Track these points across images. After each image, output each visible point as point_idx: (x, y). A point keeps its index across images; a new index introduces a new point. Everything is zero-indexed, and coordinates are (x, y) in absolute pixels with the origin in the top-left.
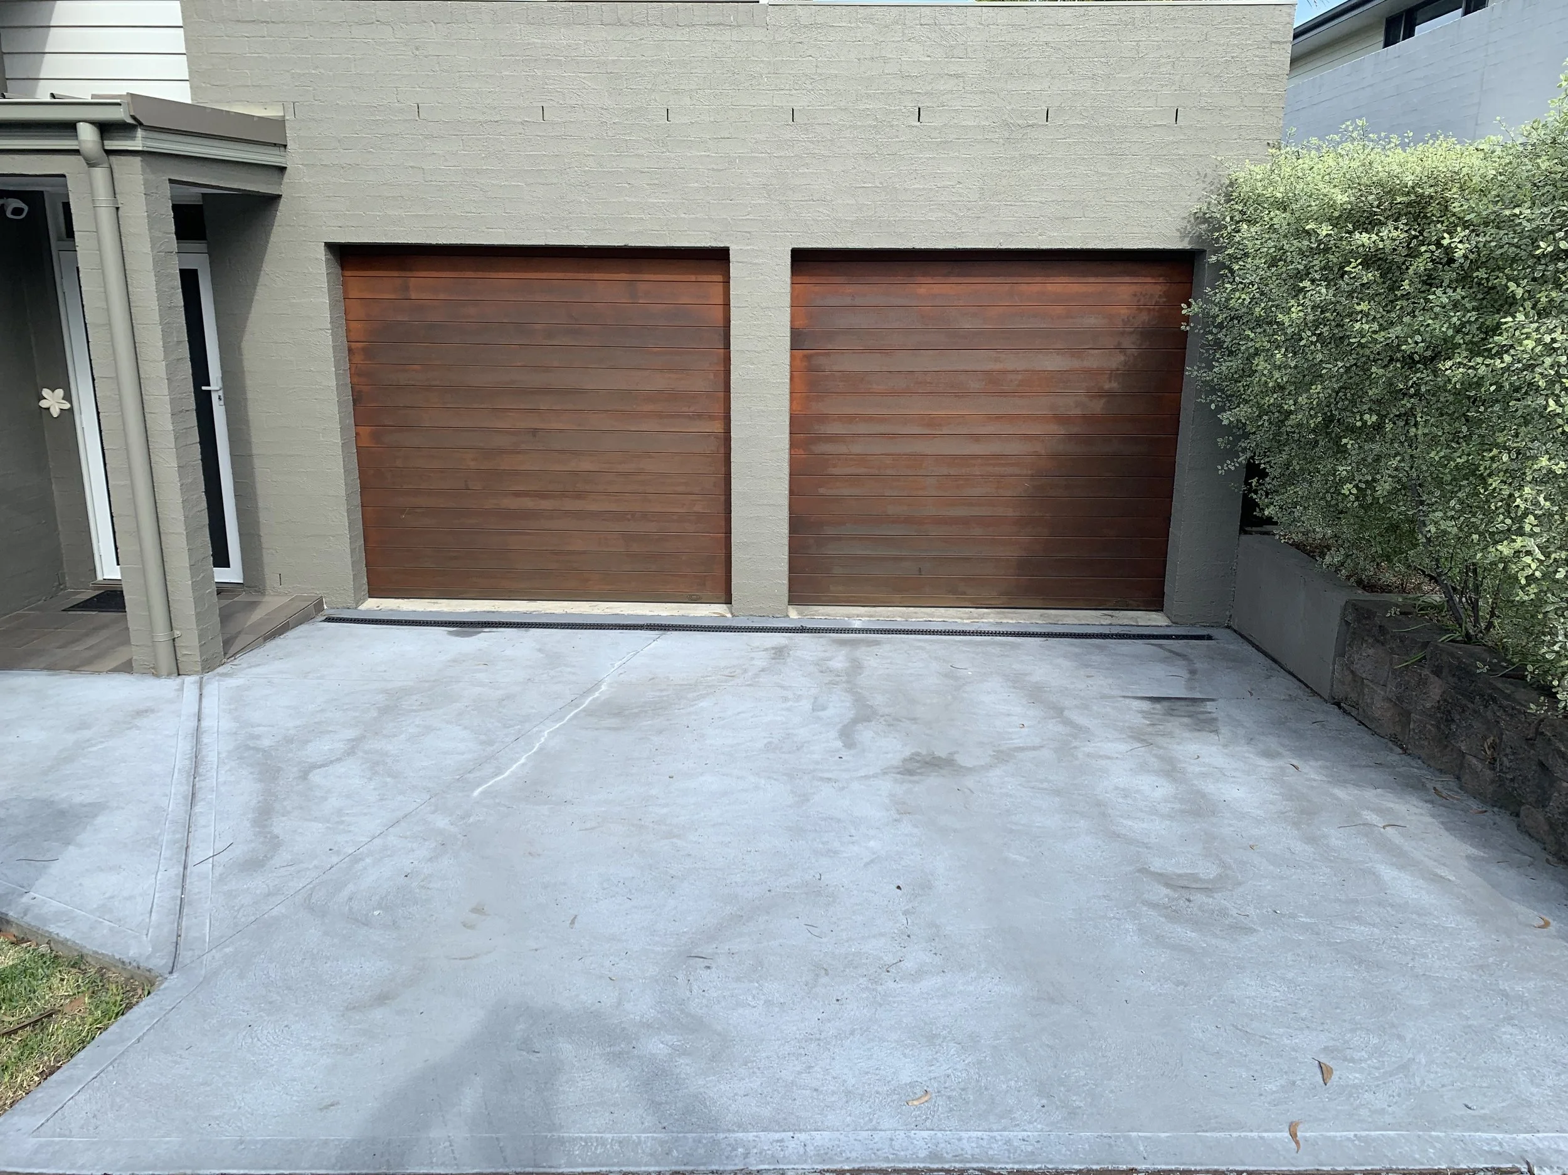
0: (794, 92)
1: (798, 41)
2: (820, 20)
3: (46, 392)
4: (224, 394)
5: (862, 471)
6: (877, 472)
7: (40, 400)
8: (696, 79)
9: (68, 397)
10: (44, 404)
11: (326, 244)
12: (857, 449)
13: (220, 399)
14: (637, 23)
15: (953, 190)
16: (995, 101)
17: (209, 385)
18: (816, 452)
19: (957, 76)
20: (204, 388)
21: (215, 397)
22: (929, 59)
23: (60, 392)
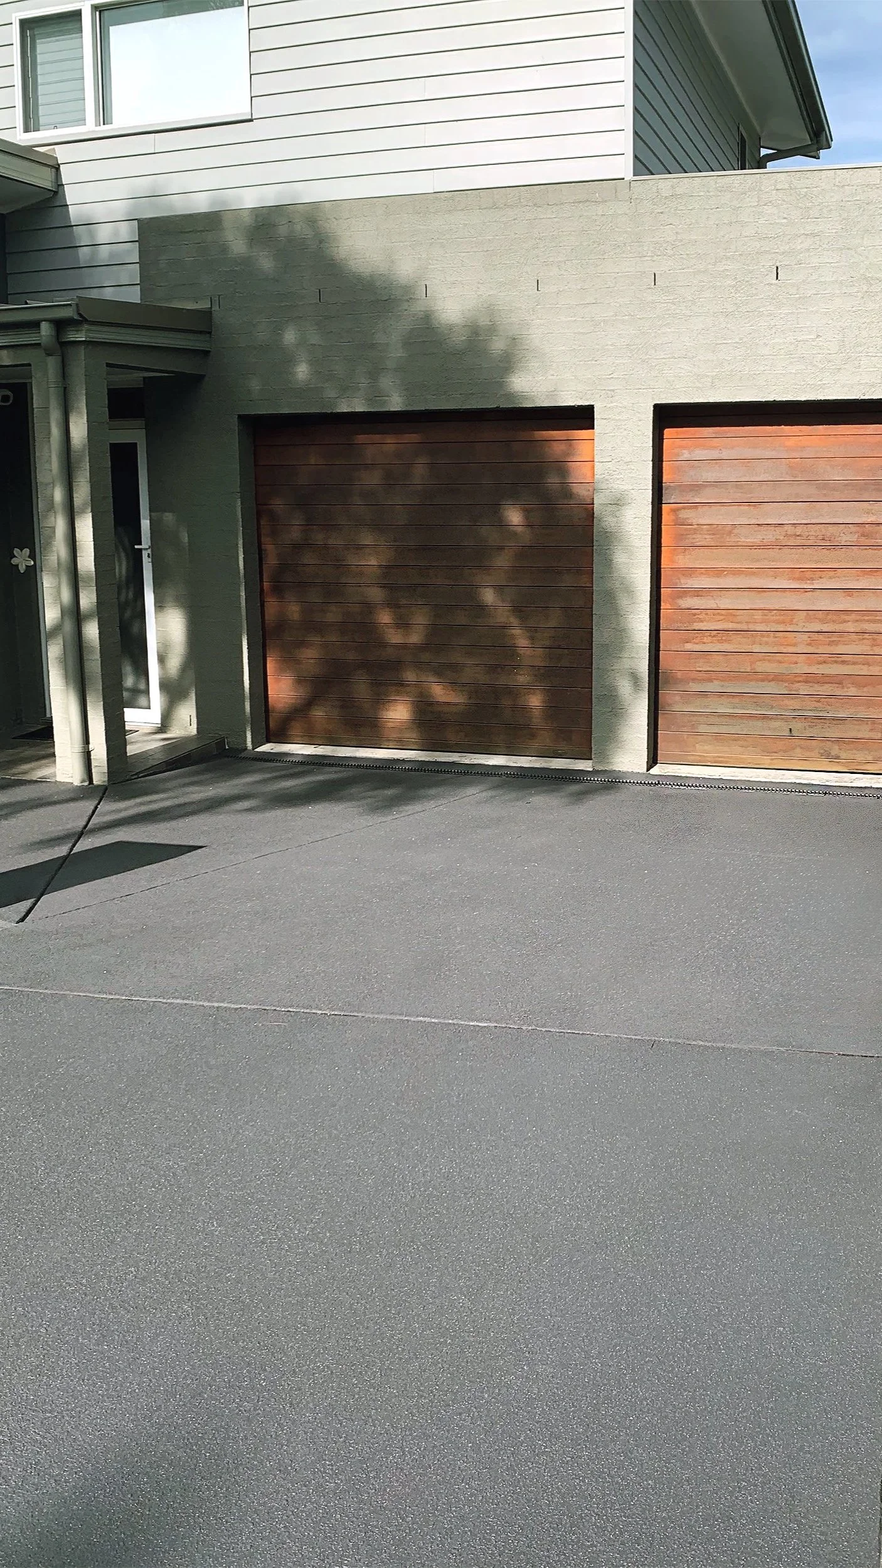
0: (655, 258)
1: (660, 211)
2: (679, 191)
3: (16, 551)
4: (152, 551)
5: (731, 626)
6: (745, 628)
7: (11, 558)
8: (564, 251)
9: (32, 556)
10: (14, 561)
11: (239, 416)
12: (725, 602)
13: (149, 556)
14: (511, 205)
15: (814, 343)
16: (852, 256)
17: (141, 545)
18: (683, 606)
19: (814, 235)
20: (136, 547)
21: (145, 554)
22: (785, 221)
23: (27, 551)
